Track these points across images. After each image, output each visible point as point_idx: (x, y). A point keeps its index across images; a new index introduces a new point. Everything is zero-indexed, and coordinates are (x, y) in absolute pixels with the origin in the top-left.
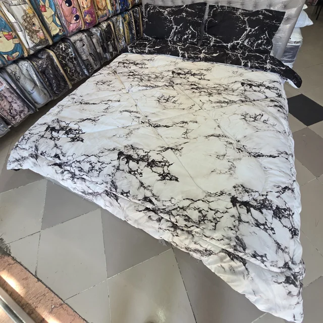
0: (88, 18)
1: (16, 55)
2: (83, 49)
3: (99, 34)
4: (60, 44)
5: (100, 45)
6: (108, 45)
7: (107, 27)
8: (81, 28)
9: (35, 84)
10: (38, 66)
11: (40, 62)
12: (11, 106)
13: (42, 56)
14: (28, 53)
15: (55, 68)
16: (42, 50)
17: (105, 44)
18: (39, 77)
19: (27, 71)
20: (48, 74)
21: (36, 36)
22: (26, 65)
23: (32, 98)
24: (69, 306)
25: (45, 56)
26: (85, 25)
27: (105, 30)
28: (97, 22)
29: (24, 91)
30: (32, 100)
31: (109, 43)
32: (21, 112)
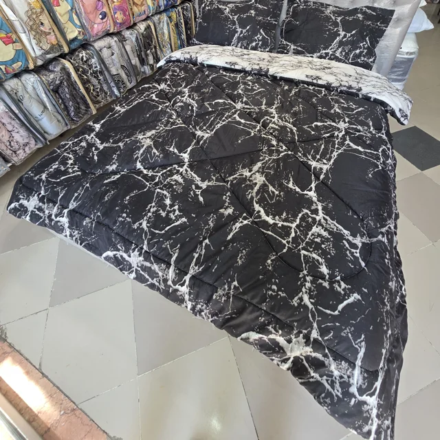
0: (119, 17)
1: (17, 66)
2: (112, 59)
3: (134, 40)
4: (79, 52)
5: (136, 55)
6: (147, 55)
7: (145, 29)
8: (109, 30)
9: (45, 107)
10: (48, 81)
11: (52, 76)
12: (11, 136)
13: (55, 68)
14: (35, 63)
15: (72, 85)
16: (55, 59)
17: (143, 53)
18: (51, 97)
19: (34, 88)
20: (62, 93)
21: (45, 40)
22: (32, 80)
23: (40, 125)
24: (84, 412)
25: (58, 69)
26: (115, 26)
27: (142, 34)
28: (132, 23)
29: (30, 116)
30: (40, 129)
31: (148, 52)
32: (26, 145)
